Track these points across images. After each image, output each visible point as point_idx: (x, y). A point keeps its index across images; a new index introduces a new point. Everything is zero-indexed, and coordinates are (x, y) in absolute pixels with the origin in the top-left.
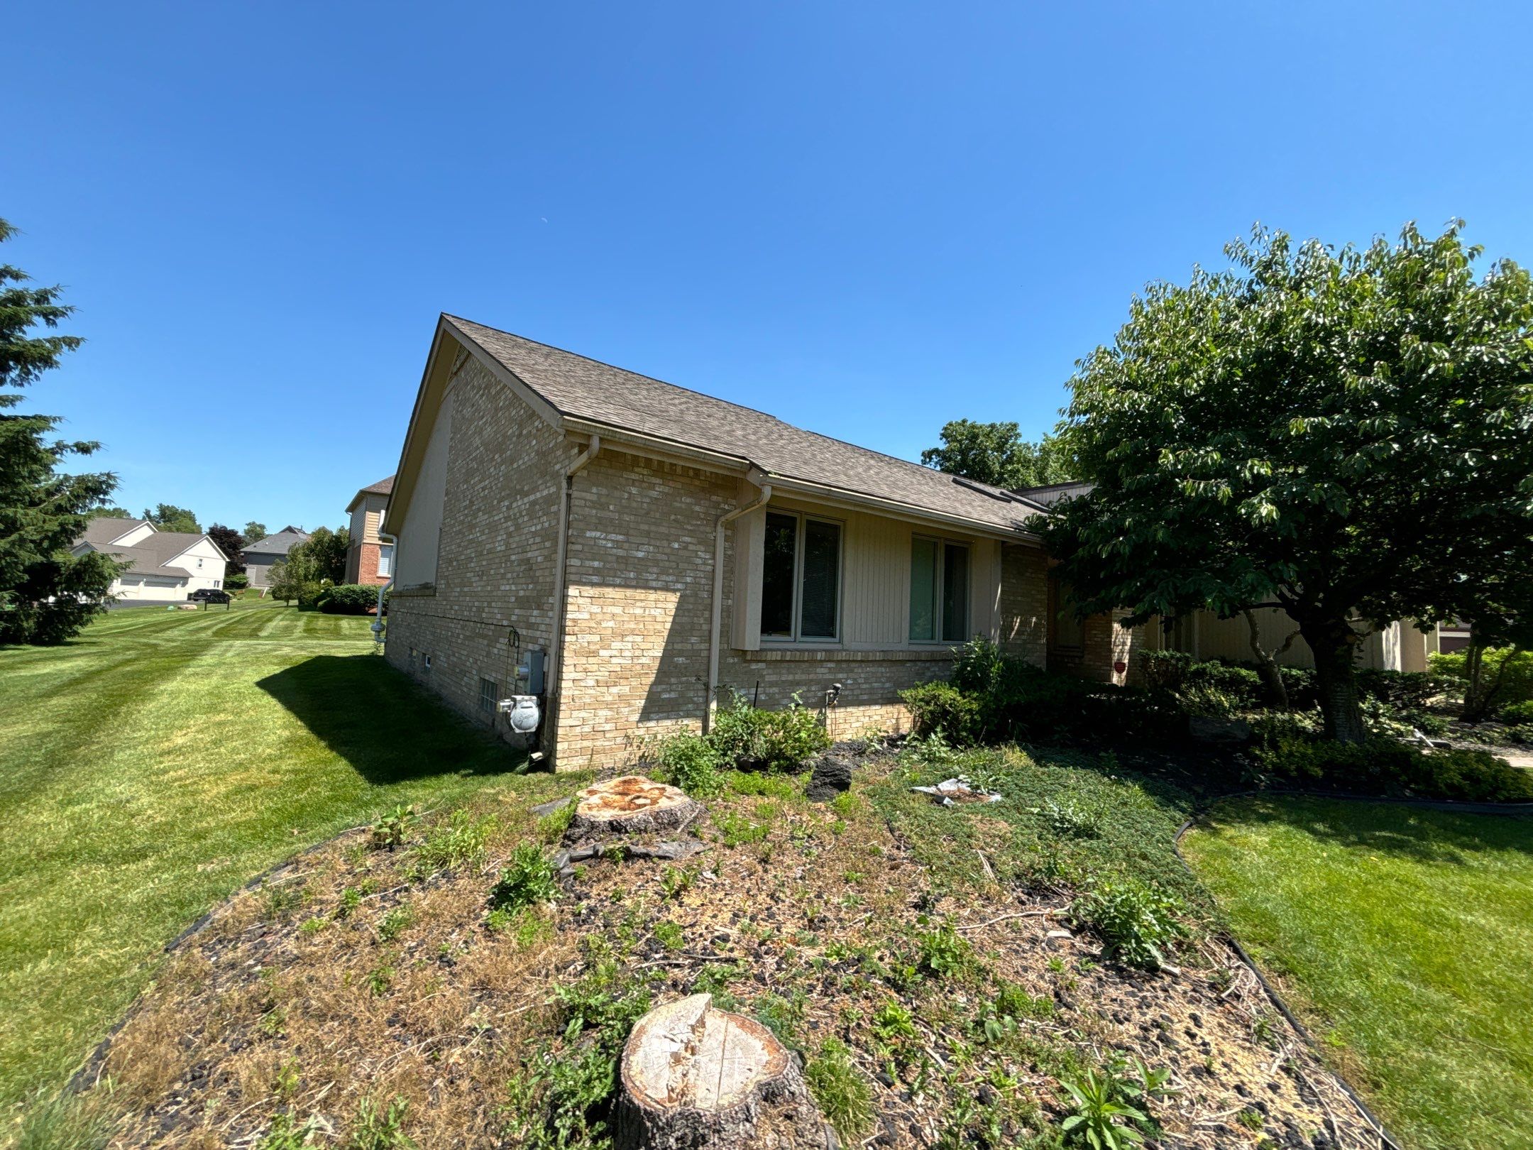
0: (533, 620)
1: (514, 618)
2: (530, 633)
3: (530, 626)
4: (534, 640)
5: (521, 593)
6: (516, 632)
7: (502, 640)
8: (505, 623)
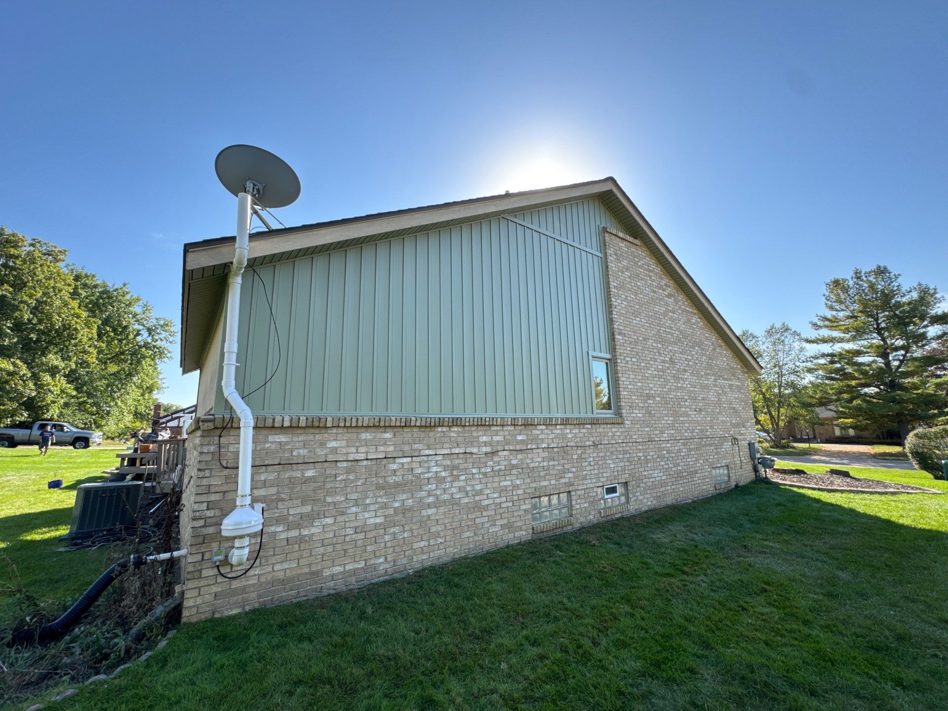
0: (742, 432)
1: (731, 432)
2: (742, 437)
3: (742, 434)
4: (745, 440)
5: (734, 422)
6: (735, 439)
7: (726, 444)
8: (727, 435)
